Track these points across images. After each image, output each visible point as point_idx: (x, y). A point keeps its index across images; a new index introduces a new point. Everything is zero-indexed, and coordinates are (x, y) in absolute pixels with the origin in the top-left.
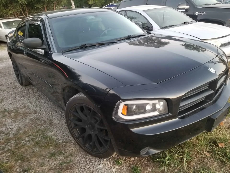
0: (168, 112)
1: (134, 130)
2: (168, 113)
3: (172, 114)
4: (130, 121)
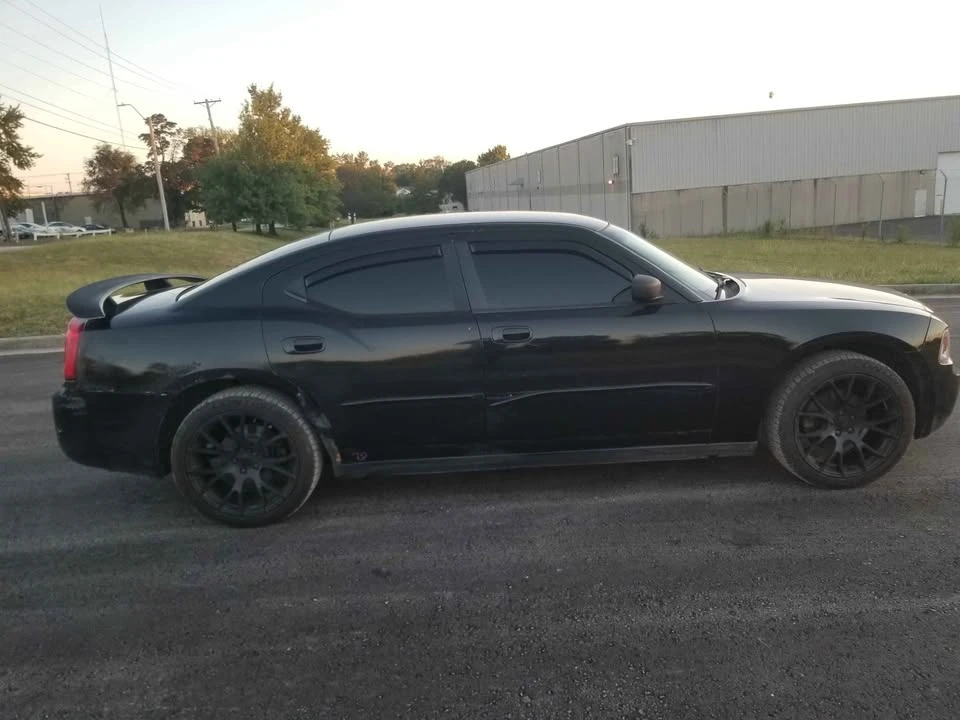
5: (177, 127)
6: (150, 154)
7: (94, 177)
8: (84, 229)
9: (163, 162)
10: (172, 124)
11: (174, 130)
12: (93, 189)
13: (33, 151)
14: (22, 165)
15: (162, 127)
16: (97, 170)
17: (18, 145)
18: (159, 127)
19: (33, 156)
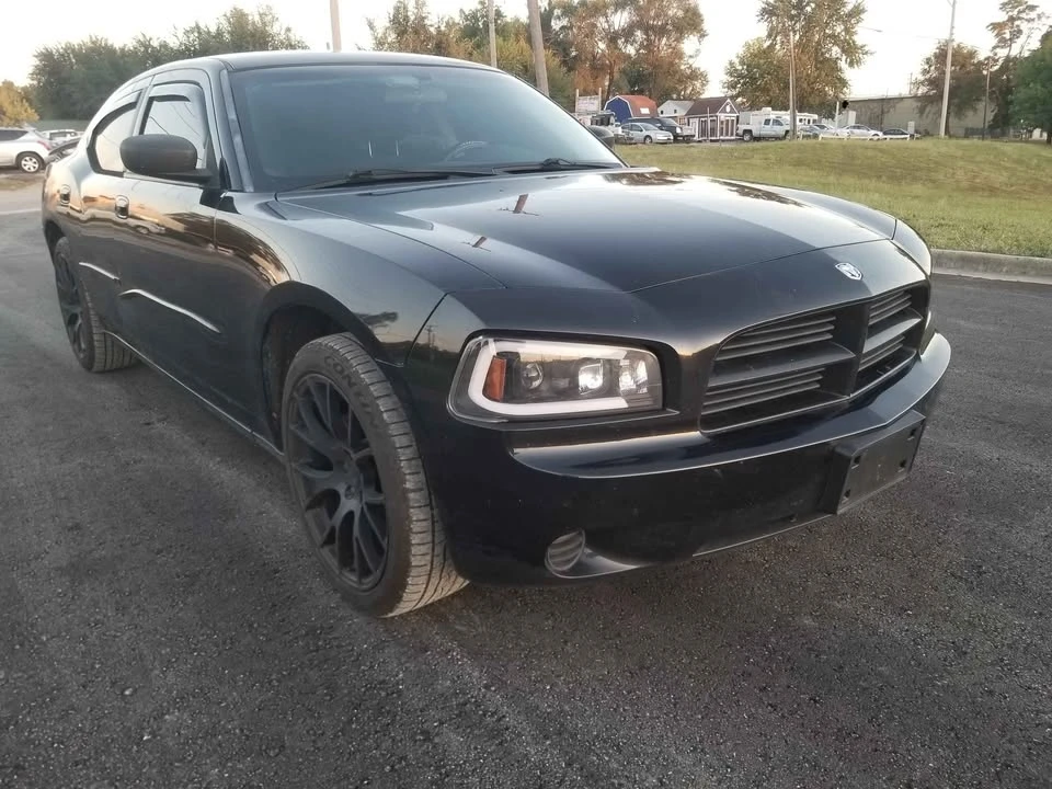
0: (663, 405)
1: (522, 453)
2: (663, 409)
3: (678, 412)
4: (514, 420)
5: (1038, 11)
6: (994, 48)
7: (928, 76)
8: (880, 134)
9: (1008, 56)
10: (1032, 8)
11: (1033, 15)
12: (922, 90)
13: (866, 49)
14: (851, 64)
15: (1019, 12)
16: (933, 68)
17: (854, 42)
18: (1015, 12)
19: (866, 53)
